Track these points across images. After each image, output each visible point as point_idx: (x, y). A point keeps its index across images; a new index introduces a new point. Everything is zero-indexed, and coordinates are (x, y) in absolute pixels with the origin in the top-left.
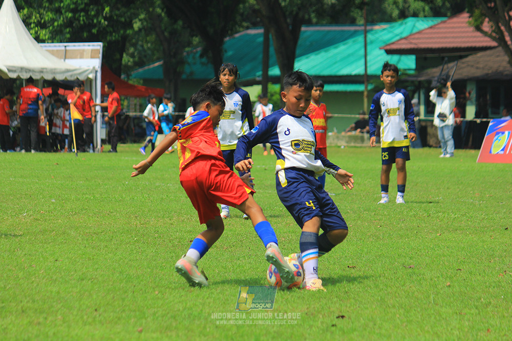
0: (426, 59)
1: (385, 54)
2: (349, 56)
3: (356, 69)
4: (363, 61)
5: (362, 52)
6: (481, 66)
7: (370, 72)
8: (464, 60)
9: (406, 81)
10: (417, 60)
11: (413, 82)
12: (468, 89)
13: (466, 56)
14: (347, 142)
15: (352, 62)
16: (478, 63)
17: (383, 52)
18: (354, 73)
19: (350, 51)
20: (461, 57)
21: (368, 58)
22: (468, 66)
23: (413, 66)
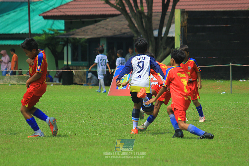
0: (71, 22)
1: (43, 19)
2: (17, 20)
3: (23, 29)
4: (28, 24)
5: (27, 17)
6: (109, 28)
7: (32, 32)
8: (98, 24)
9: (59, 38)
10: (66, 24)
11: (62, 38)
12: (101, 43)
13: (99, 21)
14: (17, 81)
15: (20, 25)
16: (108, 26)
17: (41, 17)
18: (21, 32)
19: (18, 17)
20: (96, 22)
21: (31, 22)
22: (101, 27)
23: (63, 27)
